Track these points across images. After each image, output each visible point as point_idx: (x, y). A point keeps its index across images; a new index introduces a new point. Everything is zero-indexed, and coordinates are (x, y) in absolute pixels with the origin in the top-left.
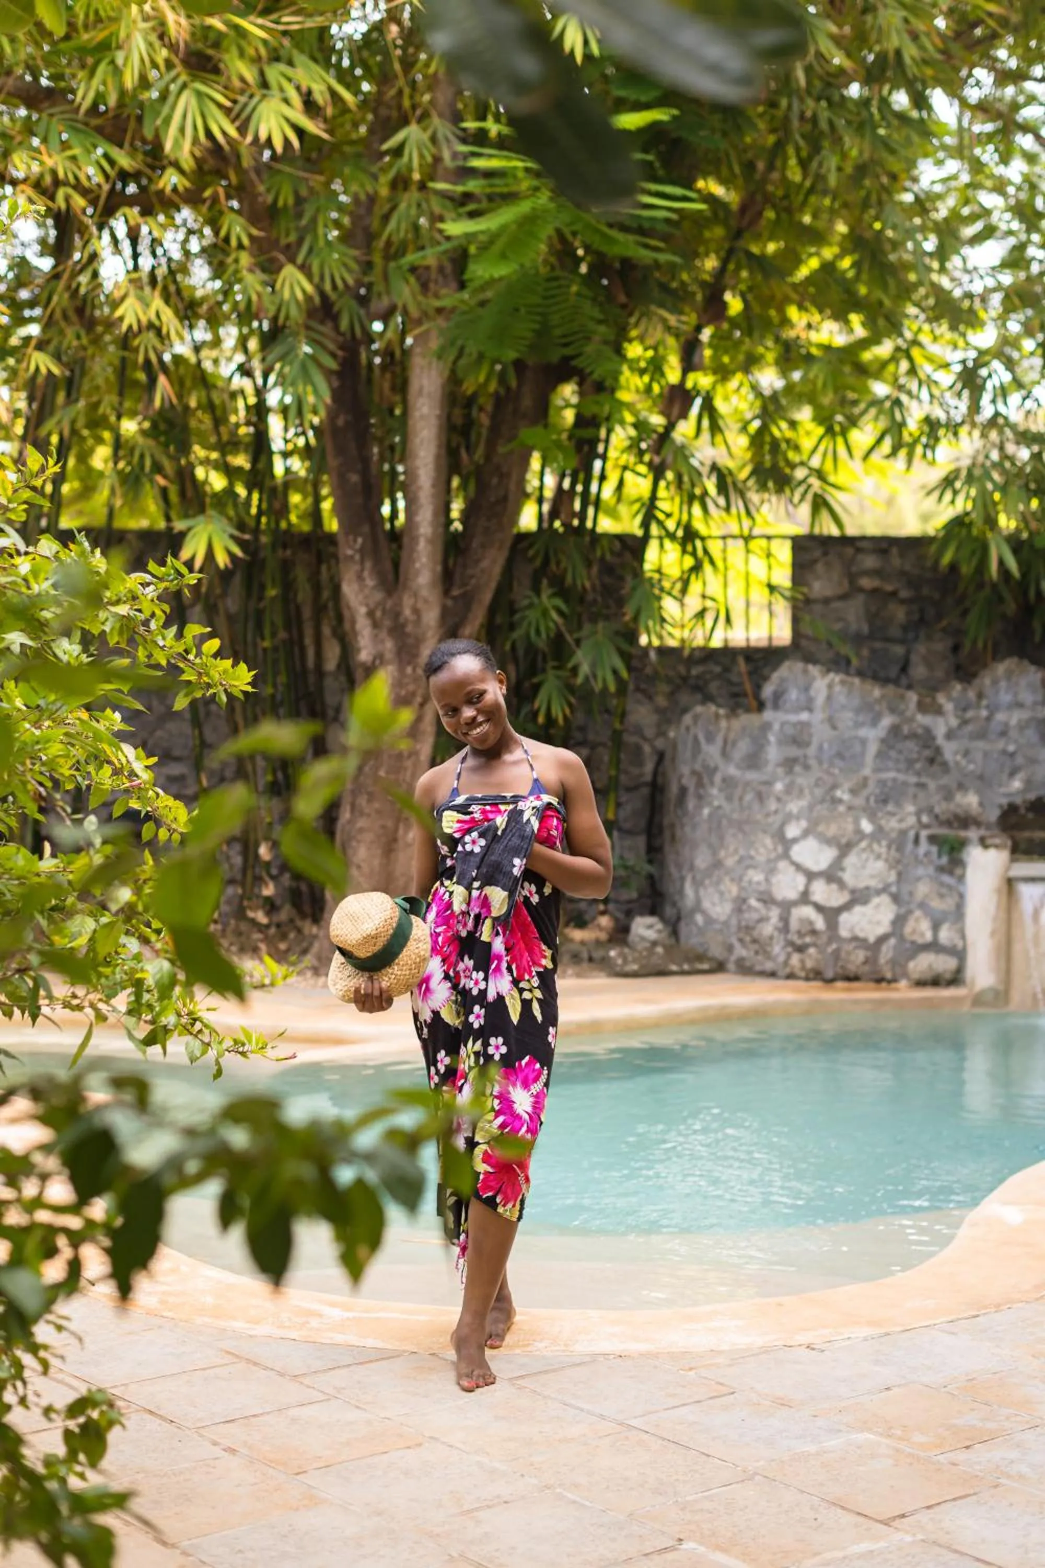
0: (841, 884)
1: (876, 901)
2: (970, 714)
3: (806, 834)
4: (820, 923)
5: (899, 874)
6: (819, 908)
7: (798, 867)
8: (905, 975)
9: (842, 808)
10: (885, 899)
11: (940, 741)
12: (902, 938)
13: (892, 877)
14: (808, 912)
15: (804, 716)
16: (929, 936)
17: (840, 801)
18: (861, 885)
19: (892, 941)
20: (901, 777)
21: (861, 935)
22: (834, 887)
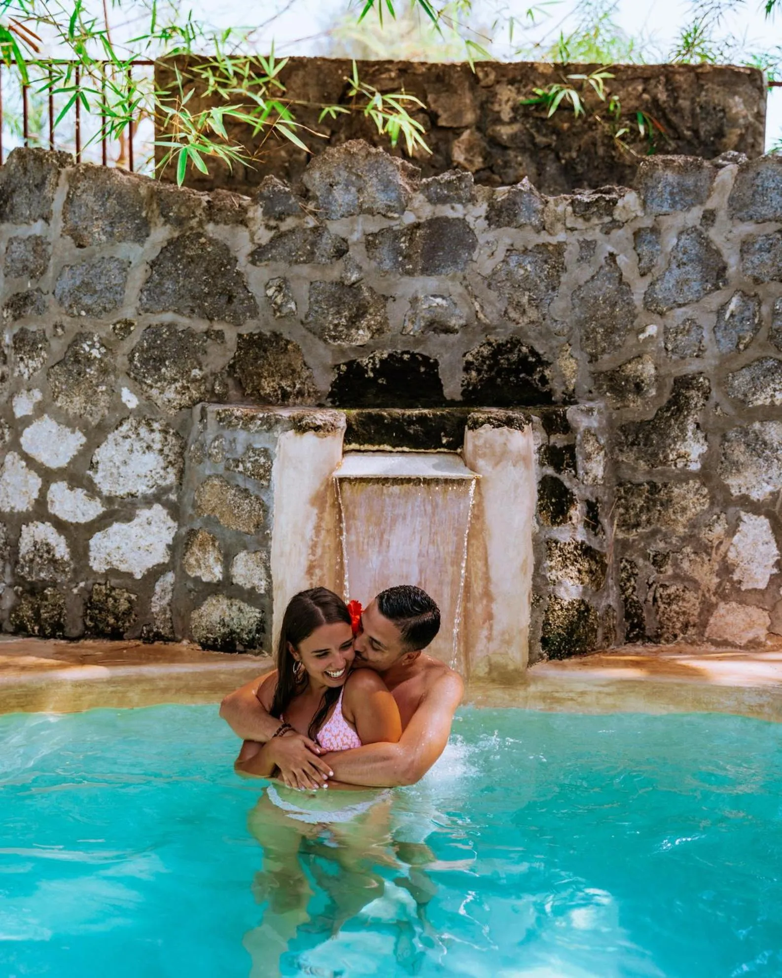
0: (93, 491)
1: (144, 514)
2: (289, 223)
3: (40, 409)
4: (62, 550)
5: (181, 473)
6: (60, 526)
7: (31, 462)
8: (186, 632)
9: (92, 371)
10: (158, 512)
11: (243, 264)
12: (183, 576)
13: (171, 478)
14: (44, 532)
15: (38, 228)
16: (217, 573)
17: (90, 361)
18: (121, 492)
19: (170, 577)
20: (183, 322)
21: (123, 568)
22: (80, 493)
